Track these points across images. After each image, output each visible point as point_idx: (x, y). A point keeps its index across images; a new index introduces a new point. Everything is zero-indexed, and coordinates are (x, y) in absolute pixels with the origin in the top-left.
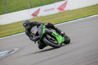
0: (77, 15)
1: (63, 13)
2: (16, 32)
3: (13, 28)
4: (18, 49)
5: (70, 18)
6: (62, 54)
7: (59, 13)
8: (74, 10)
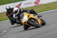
0: (48, 8)
1: (37, 6)
2: (4, 19)
3: (2, 16)
4: (6, 31)
5: (43, 10)
6: (37, 35)
7: (35, 6)
8: (46, 4)
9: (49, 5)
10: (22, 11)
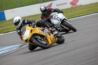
0: (90, 10)
1: (75, 8)
5: (83, 13)
8: (87, 5)
9: (92, 6)
10: (26, 22)
